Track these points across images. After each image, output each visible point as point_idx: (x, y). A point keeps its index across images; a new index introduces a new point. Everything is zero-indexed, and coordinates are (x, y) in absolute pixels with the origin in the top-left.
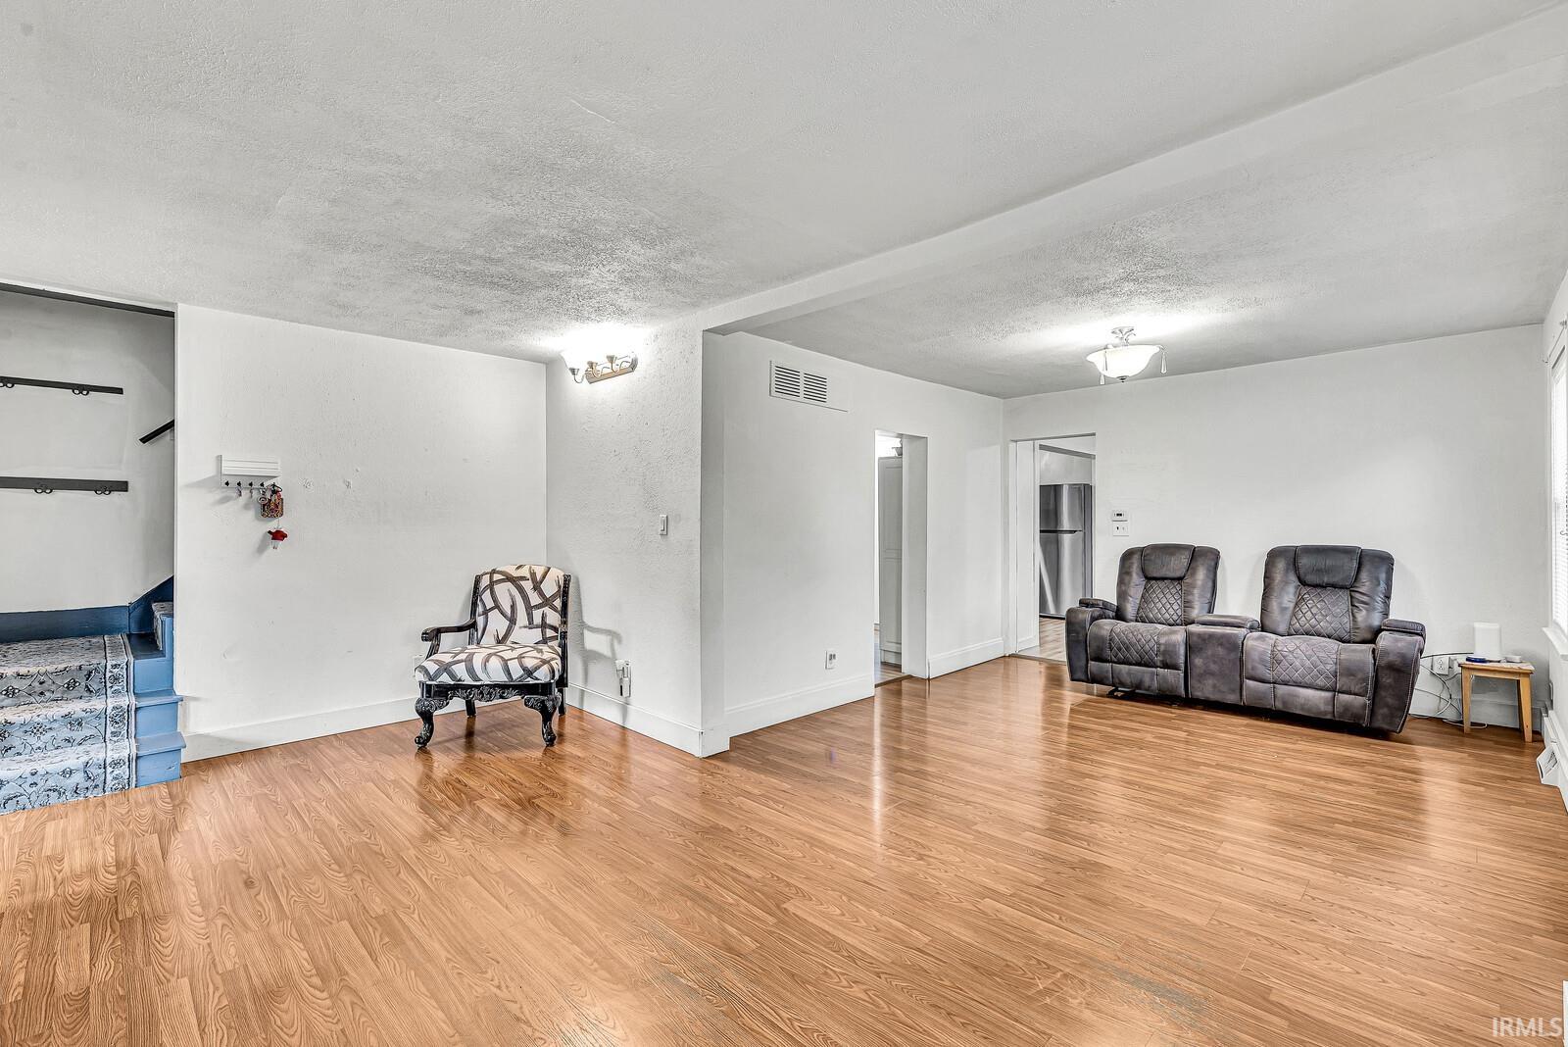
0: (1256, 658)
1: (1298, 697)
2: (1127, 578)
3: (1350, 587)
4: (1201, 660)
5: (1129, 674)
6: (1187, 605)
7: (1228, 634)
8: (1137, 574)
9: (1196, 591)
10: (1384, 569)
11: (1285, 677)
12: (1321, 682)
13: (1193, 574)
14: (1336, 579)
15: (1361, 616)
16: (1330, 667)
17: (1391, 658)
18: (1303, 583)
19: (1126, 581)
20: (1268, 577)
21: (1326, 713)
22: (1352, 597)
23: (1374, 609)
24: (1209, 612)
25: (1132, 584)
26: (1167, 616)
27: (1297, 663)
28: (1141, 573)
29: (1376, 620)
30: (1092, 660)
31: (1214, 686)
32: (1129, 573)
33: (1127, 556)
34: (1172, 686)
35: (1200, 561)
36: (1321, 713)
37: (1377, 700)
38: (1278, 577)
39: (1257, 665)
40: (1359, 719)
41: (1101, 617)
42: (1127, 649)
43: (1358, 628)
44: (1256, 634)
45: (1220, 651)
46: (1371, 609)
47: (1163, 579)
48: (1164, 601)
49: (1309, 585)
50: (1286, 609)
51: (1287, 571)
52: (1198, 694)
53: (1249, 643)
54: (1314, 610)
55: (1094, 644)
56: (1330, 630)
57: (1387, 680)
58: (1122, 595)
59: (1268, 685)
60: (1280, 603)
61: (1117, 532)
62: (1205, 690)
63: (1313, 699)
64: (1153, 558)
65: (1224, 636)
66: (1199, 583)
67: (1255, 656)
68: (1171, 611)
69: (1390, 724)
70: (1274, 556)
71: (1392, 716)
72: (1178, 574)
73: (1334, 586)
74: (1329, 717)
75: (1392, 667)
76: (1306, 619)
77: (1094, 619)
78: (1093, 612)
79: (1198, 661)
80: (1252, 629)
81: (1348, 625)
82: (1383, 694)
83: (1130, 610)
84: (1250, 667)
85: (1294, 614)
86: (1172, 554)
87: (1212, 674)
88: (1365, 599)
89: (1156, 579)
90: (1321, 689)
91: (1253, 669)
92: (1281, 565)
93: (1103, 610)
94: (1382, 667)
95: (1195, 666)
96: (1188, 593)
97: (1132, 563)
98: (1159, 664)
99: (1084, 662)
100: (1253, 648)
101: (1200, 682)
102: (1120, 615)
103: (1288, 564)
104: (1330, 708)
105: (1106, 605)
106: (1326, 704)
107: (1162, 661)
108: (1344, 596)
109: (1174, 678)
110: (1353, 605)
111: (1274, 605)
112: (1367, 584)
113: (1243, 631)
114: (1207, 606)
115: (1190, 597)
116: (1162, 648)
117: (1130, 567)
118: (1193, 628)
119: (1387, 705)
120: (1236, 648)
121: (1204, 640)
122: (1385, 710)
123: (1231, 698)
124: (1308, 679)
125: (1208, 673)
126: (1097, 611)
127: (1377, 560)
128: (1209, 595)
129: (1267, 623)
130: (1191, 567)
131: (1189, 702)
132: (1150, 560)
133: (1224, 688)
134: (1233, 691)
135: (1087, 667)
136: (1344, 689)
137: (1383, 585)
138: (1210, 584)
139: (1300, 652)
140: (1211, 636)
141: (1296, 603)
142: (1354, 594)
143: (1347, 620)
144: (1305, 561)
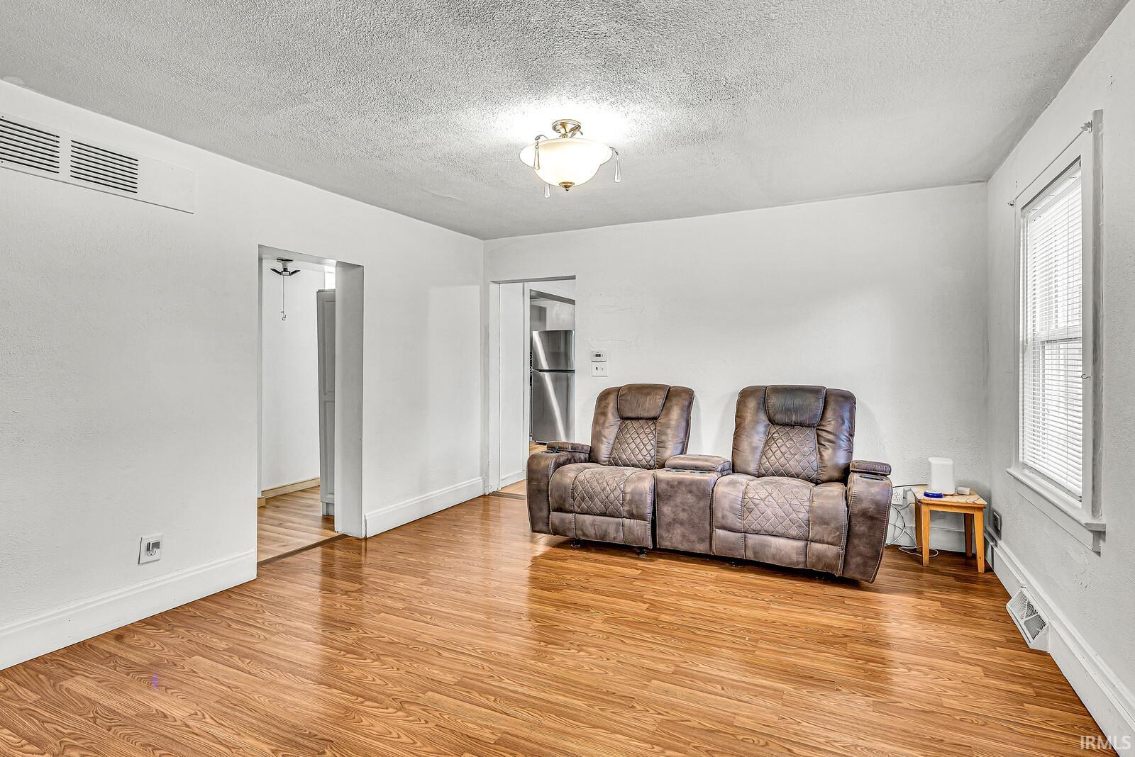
0: (727, 506)
1: (770, 547)
2: (602, 419)
3: (817, 426)
4: (670, 508)
5: (593, 525)
6: (660, 445)
7: (697, 480)
8: (613, 414)
9: (669, 431)
10: (847, 407)
11: (755, 526)
12: (794, 532)
13: (668, 414)
14: (804, 418)
15: (827, 454)
16: (803, 516)
17: (865, 505)
18: (772, 421)
19: (601, 421)
20: (739, 416)
21: (798, 563)
22: (818, 434)
23: (840, 447)
24: (681, 453)
25: (607, 425)
26: (640, 457)
27: (769, 512)
28: (616, 415)
29: (841, 459)
30: (554, 511)
31: (684, 536)
32: (604, 414)
33: (604, 397)
34: (638, 538)
35: (675, 400)
36: (794, 563)
37: (850, 548)
38: (749, 415)
39: (728, 513)
40: (832, 570)
41: (569, 461)
42: (591, 498)
43: (824, 467)
44: (727, 479)
45: (690, 499)
46: (837, 449)
47: (638, 419)
48: (638, 441)
49: (778, 424)
50: (756, 448)
51: (757, 410)
52: (666, 544)
53: (720, 490)
54: (783, 449)
55: (556, 494)
56: (798, 469)
57: (860, 528)
58: (597, 436)
59: (739, 534)
60: (751, 443)
61: (595, 372)
62: (672, 538)
63: (786, 549)
64: (629, 397)
65: (693, 483)
66: (673, 423)
67: (725, 503)
68: (645, 452)
69: (864, 573)
70: (745, 395)
71: (865, 564)
72: (652, 414)
73: (802, 425)
74: (800, 567)
75: (864, 514)
76: (776, 458)
77: (558, 465)
78: (558, 457)
79: (666, 510)
80: (723, 472)
81: (815, 464)
82: (856, 542)
83: (604, 451)
84: (720, 515)
85: (764, 453)
86: (648, 394)
87: (682, 523)
88: (831, 437)
89: (631, 419)
90: (794, 538)
91: (723, 517)
92: (752, 404)
93: (573, 454)
94: (856, 515)
95: (664, 515)
96: (662, 433)
97: (608, 404)
98: (625, 514)
99: (545, 513)
100: (725, 495)
101: (669, 531)
102: (592, 457)
103: (759, 404)
104: (802, 559)
105: (575, 449)
106: (798, 554)
107: (628, 511)
108: (811, 434)
109: (640, 530)
110: (819, 444)
111: (745, 445)
112: (832, 422)
113: (713, 476)
114: (680, 447)
115: (663, 438)
116: (628, 497)
117: (606, 407)
118: (662, 474)
119: (860, 555)
120: (706, 495)
121: (672, 487)
122: (858, 560)
123: (701, 548)
124: (780, 529)
125: (676, 521)
126: (564, 456)
127: (841, 399)
128: (682, 435)
129: (738, 462)
130: (666, 407)
131: (658, 551)
132: (626, 401)
133: (693, 537)
134: (701, 540)
135: (548, 517)
136: (817, 537)
137: (847, 423)
138: (684, 424)
139: (772, 500)
140: (680, 483)
141: (766, 443)
142: (820, 432)
143: (814, 458)
144: (774, 401)
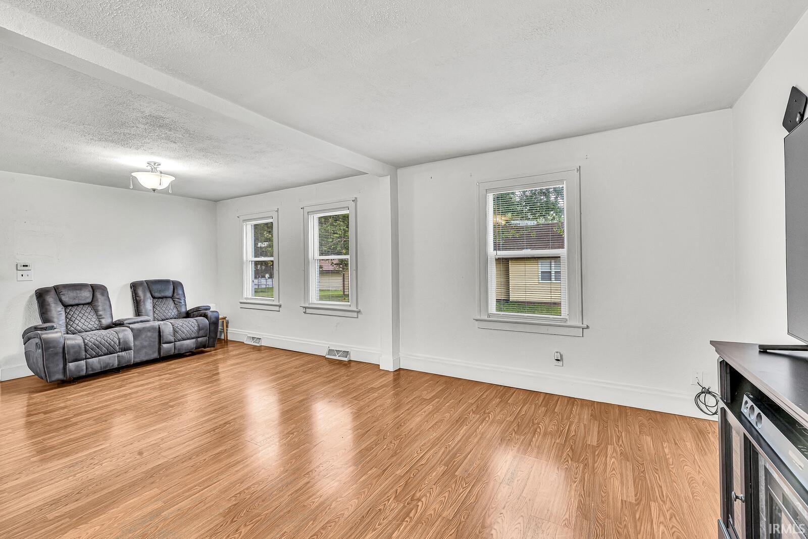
0: (167, 332)
1: (183, 345)
2: (50, 308)
3: (171, 297)
5: (99, 362)
6: (100, 317)
8: (58, 305)
10: (181, 288)
11: (179, 338)
12: (193, 336)
13: (97, 300)
15: (179, 308)
16: (196, 328)
17: (213, 319)
18: (154, 298)
19: (50, 310)
20: (138, 297)
21: (194, 348)
22: (173, 300)
23: (183, 304)
25: (53, 311)
26: (90, 326)
27: (185, 330)
28: (60, 304)
29: (184, 309)
30: (70, 362)
31: (145, 353)
32: (50, 305)
34: (127, 360)
35: (98, 292)
36: (192, 349)
37: (210, 336)
39: (167, 336)
42: (98, 347)
43: (180, 313)
45: (149, 334)
46: (181, 305)
47: (78, 305)
48: (85, 318)
49: (156, 298)
50: (150, 310)
51: (145, 293)
52: (137, 360)
53: (162, 327)
54: (163, 309)
55: (72, 352)
56: (171, 316)
57: (212, 328)
59: (173, 344)
60: (147, 308)
62: (141, 356)
65: (150, 326)
68: (92, 323)
70: (136, 285)
72: (88, 300)
73: (167, 297)
75: (213, 323)
79: (138, 343)
81: (177, 313)
82: (211, 333)
85: (154, 312)
86: (80, 289)
87: (146, 347)
88: (179, 300)
89: (72, 306)
90: (190, 339)
91: (165, 338)
92: (142, 290)
94: (211, 324)
95: (137, 346)
96: (97, 310)
97: (50, 297)
98: (119, 350)
99: (61, 367)
100: (165, 328)
101: (139, 353)
103: (145, 289)
104: (195, 346)
106: (194, 344)
107: (122, 348)
108: (171, 301)
109: (129, 355)
110: (175, 304)
111: (145, 309)
112: (178, 295)
114: (110, 316)
115: (100, 313)
116: (121, 341)
117: (49, 300)
119: (212, 338)
120: (156, 331)
121: (140, 330)
122: (212, 340)
123: (156, 356)
125: (143, 347)
127: (179, 284)
130: (94, 296)
132: (64, 294)
133: (150, 352)
134: (156, 352)
135: (65, 369)
139: (185, 325)
141: (154, 307)
142: (174, 299)
143: (175, 310)
144: (154, 287)
